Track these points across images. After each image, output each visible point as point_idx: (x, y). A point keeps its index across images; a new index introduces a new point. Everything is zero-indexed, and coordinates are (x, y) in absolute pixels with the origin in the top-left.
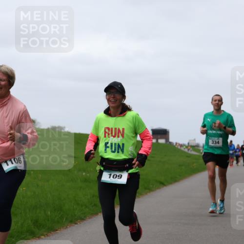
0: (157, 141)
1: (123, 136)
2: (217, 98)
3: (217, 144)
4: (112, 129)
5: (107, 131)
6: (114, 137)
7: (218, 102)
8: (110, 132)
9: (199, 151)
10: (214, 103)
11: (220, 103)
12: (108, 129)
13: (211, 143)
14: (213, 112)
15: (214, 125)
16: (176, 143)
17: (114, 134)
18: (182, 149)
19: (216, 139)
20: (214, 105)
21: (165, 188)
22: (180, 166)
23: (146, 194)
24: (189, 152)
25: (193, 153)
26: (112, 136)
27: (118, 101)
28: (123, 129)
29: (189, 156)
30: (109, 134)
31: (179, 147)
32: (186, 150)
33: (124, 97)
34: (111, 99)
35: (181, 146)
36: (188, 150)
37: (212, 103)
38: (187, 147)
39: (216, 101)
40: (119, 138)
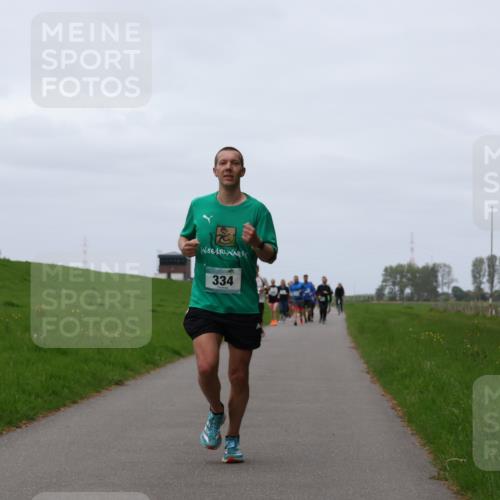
2: (231, 155)
7: (230, 167)
10: (220, 168)
11: (235, 169)
15: (220, 232)
19: (224, 272)
39: (225, 163)
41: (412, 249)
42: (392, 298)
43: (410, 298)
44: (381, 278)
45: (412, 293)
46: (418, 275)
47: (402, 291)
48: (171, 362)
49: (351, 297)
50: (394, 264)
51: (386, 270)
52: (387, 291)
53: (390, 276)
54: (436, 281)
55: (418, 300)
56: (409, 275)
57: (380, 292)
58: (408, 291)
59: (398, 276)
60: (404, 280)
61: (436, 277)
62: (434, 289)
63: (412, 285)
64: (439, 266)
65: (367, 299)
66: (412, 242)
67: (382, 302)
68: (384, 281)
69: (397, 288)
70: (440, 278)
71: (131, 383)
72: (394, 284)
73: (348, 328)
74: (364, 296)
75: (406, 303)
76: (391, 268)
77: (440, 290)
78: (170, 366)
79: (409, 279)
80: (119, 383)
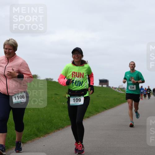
0: (102, 86)
1: (83, 77)
2: (133, 63)
3: (133, 89)
4: (77, 73)
5: (74, 74)
6: (78, 77)
7: (133, 66)
8: (75, 75)
9: (124, 91)
10: (131, 66)
11: (134, 66)
12: (75, 73)
13: (129, 88)
14: (130, 71)
15: (131, 78)
16: (112, 87)
17: (78, 76)
18: (116, 90)
19: (132, 86)
20: (131, 67)
21: (106, 111)
22: (114, 99)
23: (96, 114)
24: (120, 92)
25: (122, 92)
26: (77, 77)
27: (79, 58)
28: (83, 73)
29: (119, 94)
30: (75, 76)
31: (114, 89)
32: (118, 91)
33: (82, 56)
34: (76, 57)
35: (115, 88)
36: (119, 90)
37: (129, 66)
38: (118, 89)
39: (131, 65)
40: (81, 78)
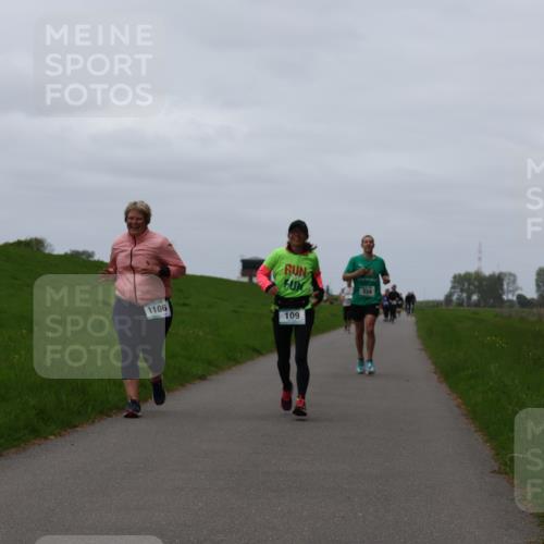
4: (294, 267)
5: (288, 267)
6: (296, 275)
8: (292, 270)
10: (365, 244)
13: (361, 293)
28: (305, 268)
39: (367, 242)
41: (480, 259)
42: (460, 304)
43: (477, 304)
44: (450, 285)
45: (479, 300)
46: (485, 283)
47: (469, 298)
48: (252, 359)
49: (421, 303)
50: (462, 272)
51: (455, 277)
52: (455, 297)
53: (458, 282)
54: (502, 289)
55: (485, 306)
56: (476, 283)
57: (448, 298)
58: (475, 297)
59: (466, 285)
60: (472, 287)
61: (502, 285)
62: (500, 297)
63: (479, 292)
64: (505, 274)
65: (436, 304)
66: (480, 252)
67: (451, 308)
68: (453, 287)
69: (464, 295)
70: (505, 287)
71: (214, 377)
72: (462, 291)
73: (418, 330)
74: (433, 302)
75: (473, 309)
76: (460, 275)
77: (505, 297)
78: (250, 363)
79: (475, 287)
80: (203, 378)
